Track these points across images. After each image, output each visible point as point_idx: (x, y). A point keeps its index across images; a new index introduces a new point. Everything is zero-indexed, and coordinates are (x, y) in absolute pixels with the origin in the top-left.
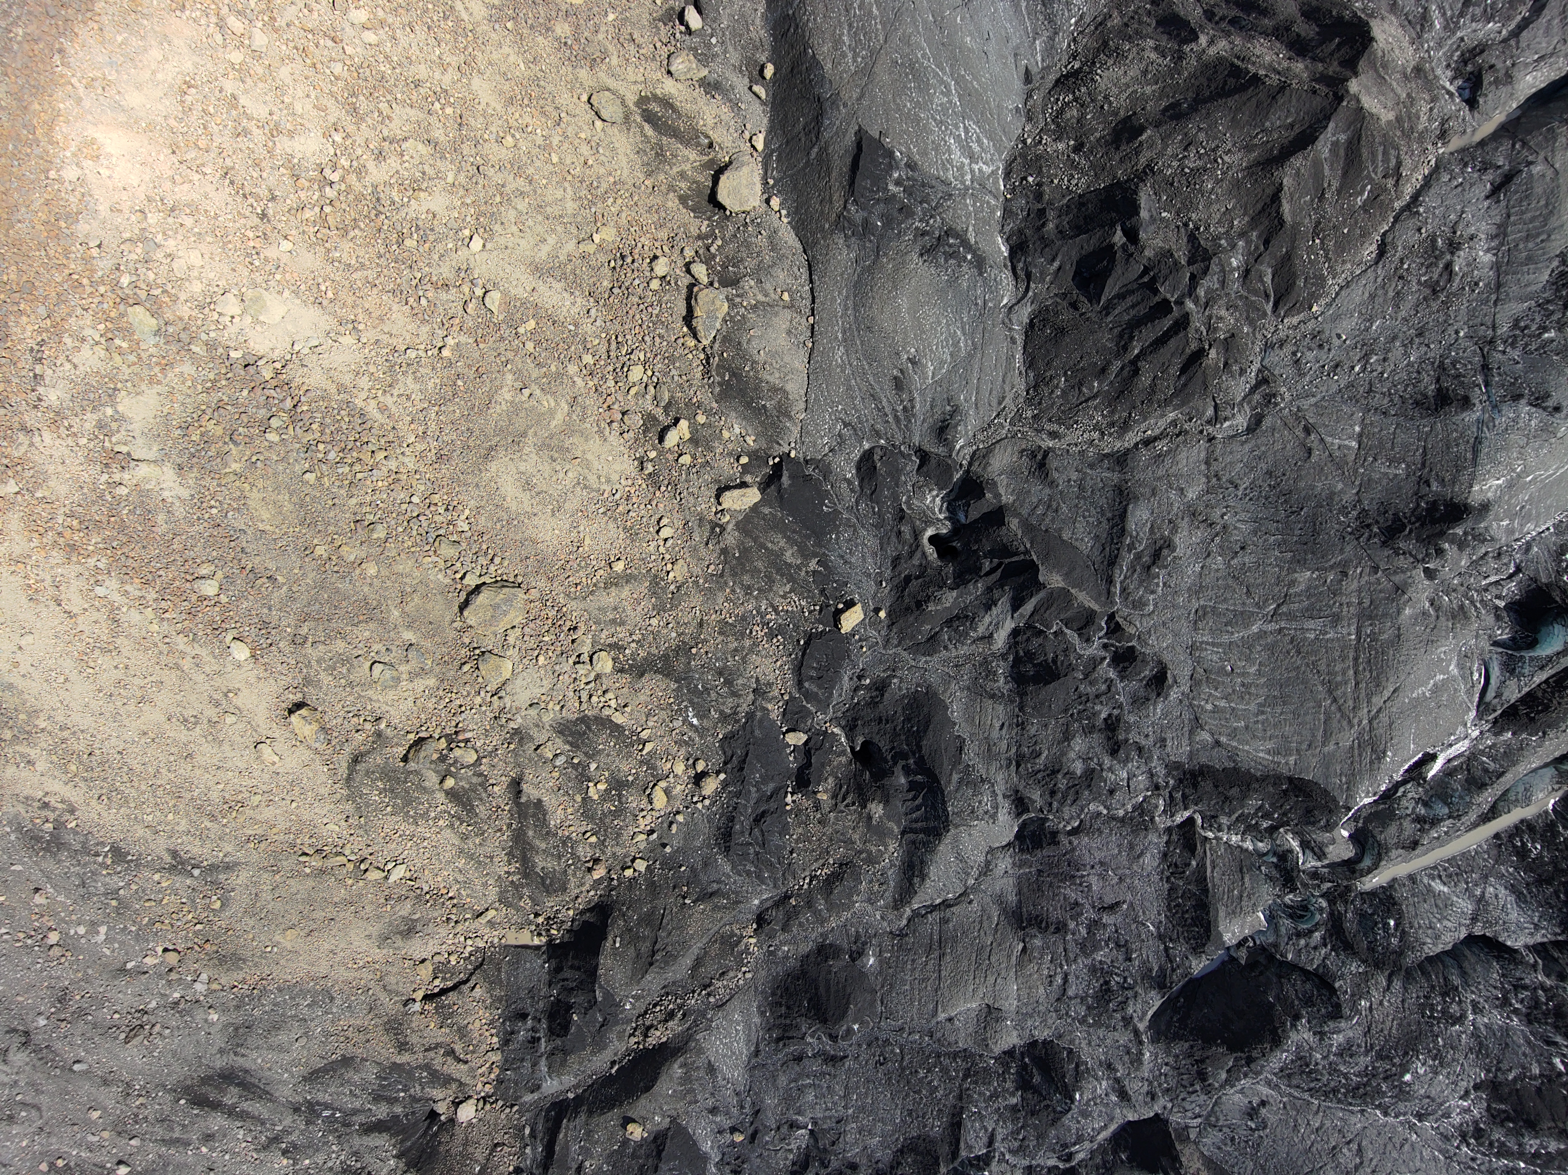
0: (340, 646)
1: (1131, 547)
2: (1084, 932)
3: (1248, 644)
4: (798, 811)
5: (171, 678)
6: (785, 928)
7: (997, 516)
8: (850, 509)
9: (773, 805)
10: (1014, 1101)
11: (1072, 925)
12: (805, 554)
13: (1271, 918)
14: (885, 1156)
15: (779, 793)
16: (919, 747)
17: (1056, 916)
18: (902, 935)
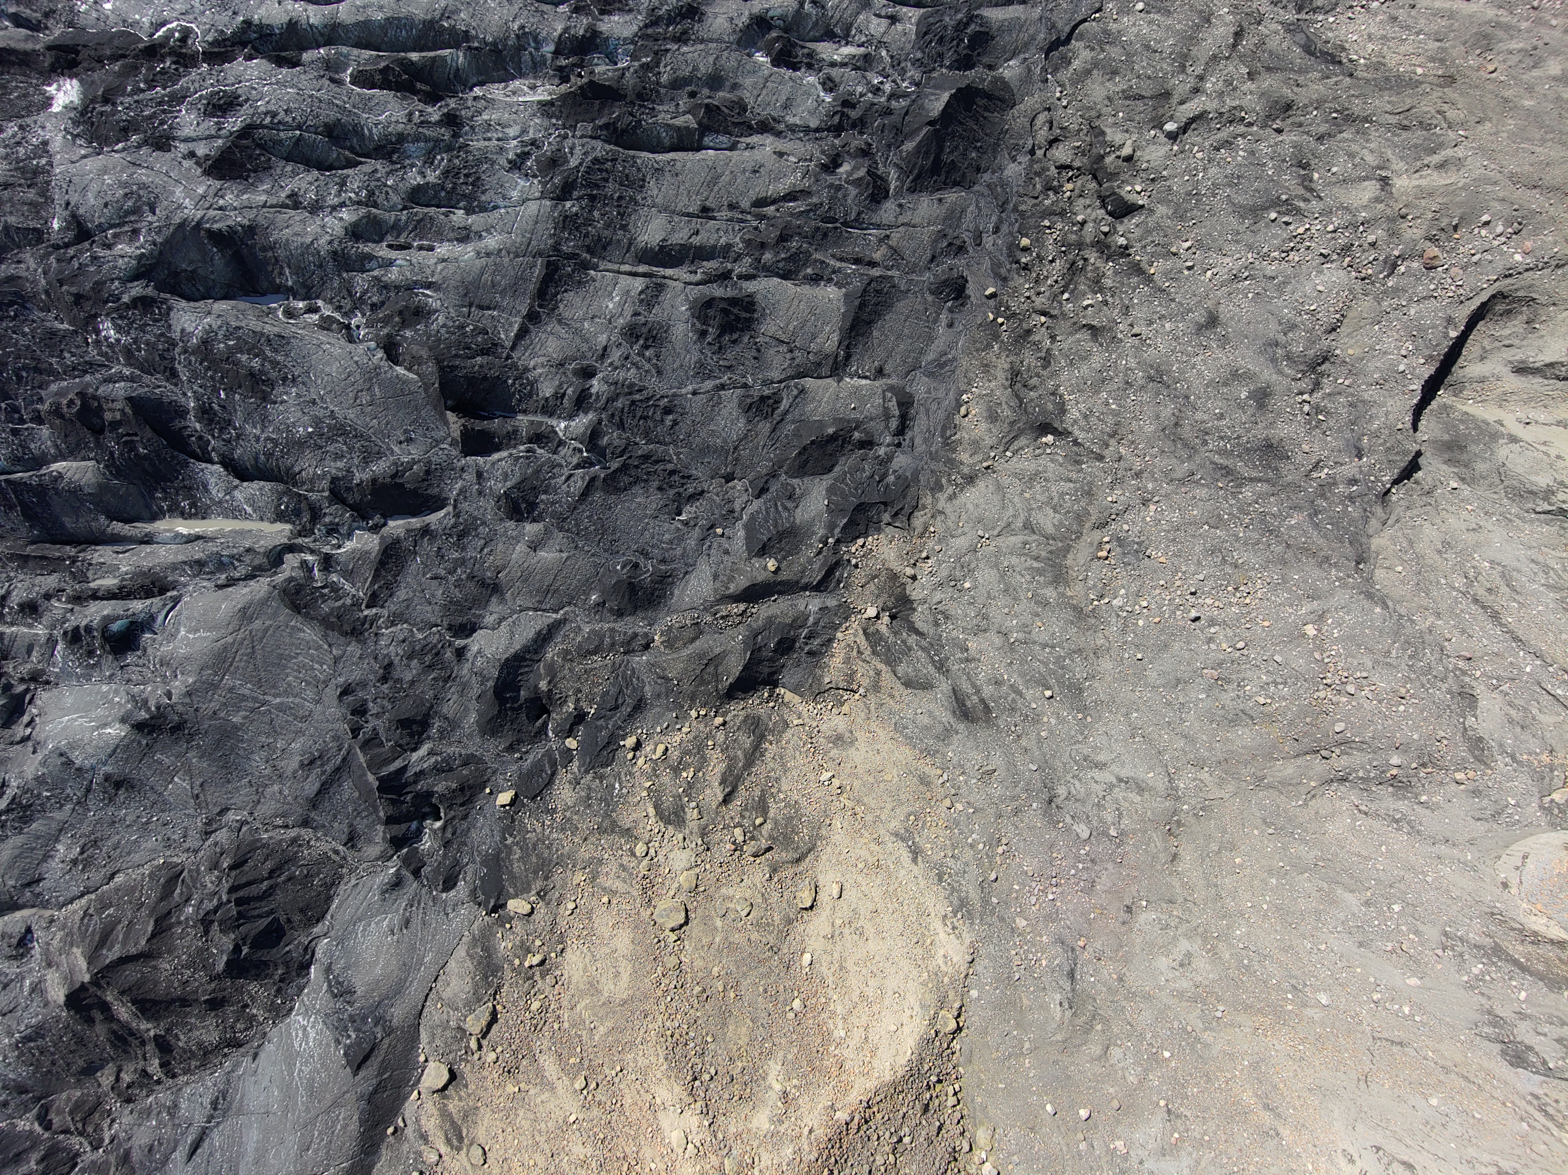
0: (755, 936)
1: (323, 773)
2: (459, 571)
3: (286, 693)
4: (591, 702)
5: (849, 964)
6: (636, 635)
7: (390, 821)
8: (474, 862)
9: (603, 712)
10: (543, 497)
11: (464, 576)
12: (509, 848)
13: (349, 535)
14: (637, 489)
15: (597, 717)
16: (500, 711)
17: (471, 585)
18: (570, 604)
